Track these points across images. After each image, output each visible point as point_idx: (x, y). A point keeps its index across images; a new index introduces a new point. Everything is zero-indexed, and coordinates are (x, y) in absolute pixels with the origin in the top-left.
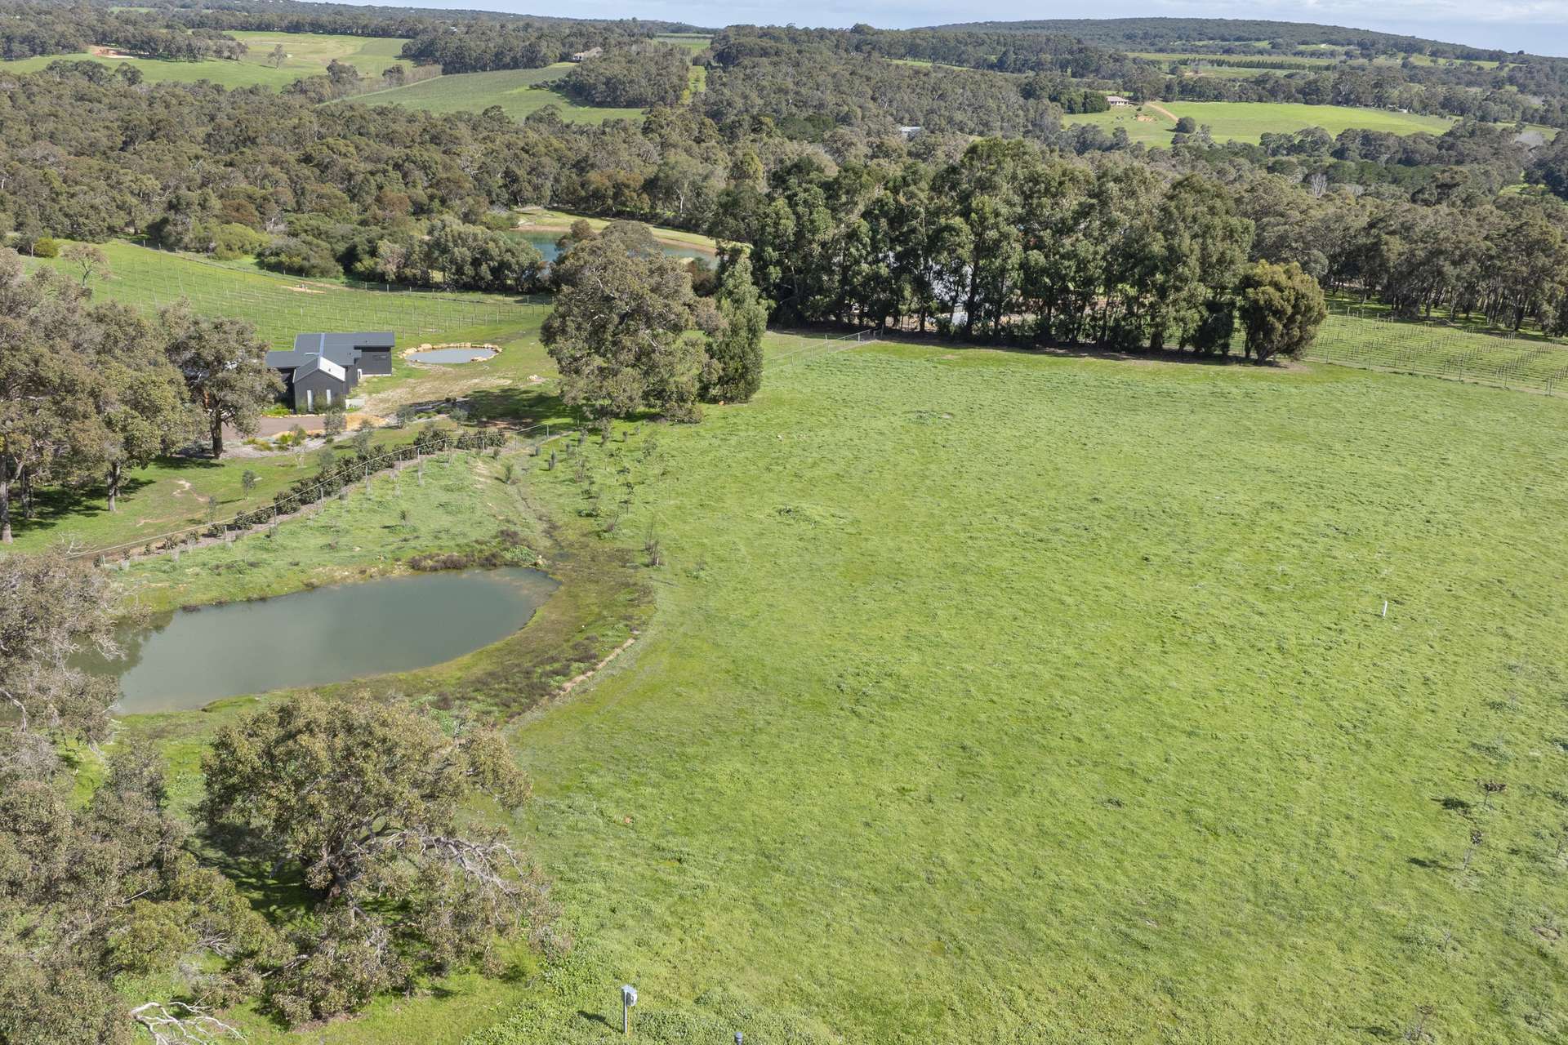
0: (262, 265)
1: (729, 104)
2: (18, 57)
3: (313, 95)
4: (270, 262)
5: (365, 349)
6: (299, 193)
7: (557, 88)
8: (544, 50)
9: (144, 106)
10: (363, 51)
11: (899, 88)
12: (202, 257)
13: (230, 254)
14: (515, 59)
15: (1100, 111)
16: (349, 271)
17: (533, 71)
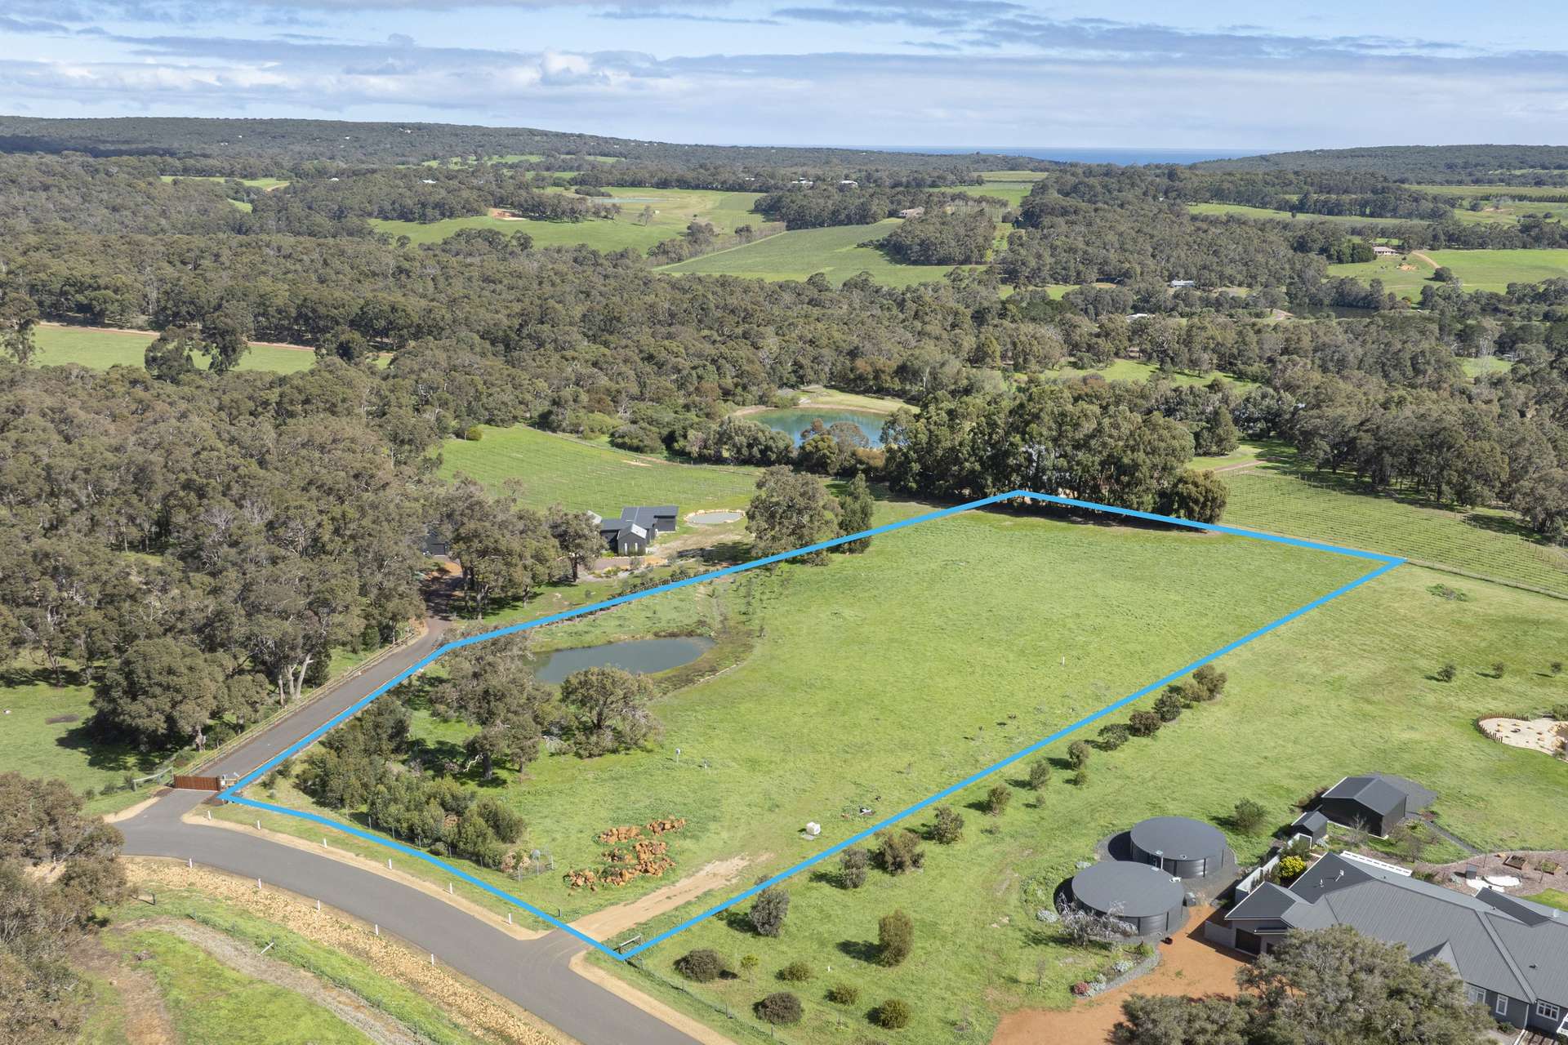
0: (613, 444)
1: (1023, 264)
2: (432, 221)
3: (674, 255)
4: (619, 442)
5: (659, 517)
6: (642, 385)
7: (880, 246)
8: (874, 208)
9: (535, 286)
10: (721, 206)
11: (1178, 245)
12: (574, 435)
13: (592, 435)
14: (848, 217)
15: (1367, 260)
16: (669, 447)
17: (863, 228)
